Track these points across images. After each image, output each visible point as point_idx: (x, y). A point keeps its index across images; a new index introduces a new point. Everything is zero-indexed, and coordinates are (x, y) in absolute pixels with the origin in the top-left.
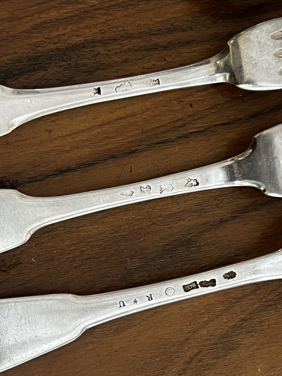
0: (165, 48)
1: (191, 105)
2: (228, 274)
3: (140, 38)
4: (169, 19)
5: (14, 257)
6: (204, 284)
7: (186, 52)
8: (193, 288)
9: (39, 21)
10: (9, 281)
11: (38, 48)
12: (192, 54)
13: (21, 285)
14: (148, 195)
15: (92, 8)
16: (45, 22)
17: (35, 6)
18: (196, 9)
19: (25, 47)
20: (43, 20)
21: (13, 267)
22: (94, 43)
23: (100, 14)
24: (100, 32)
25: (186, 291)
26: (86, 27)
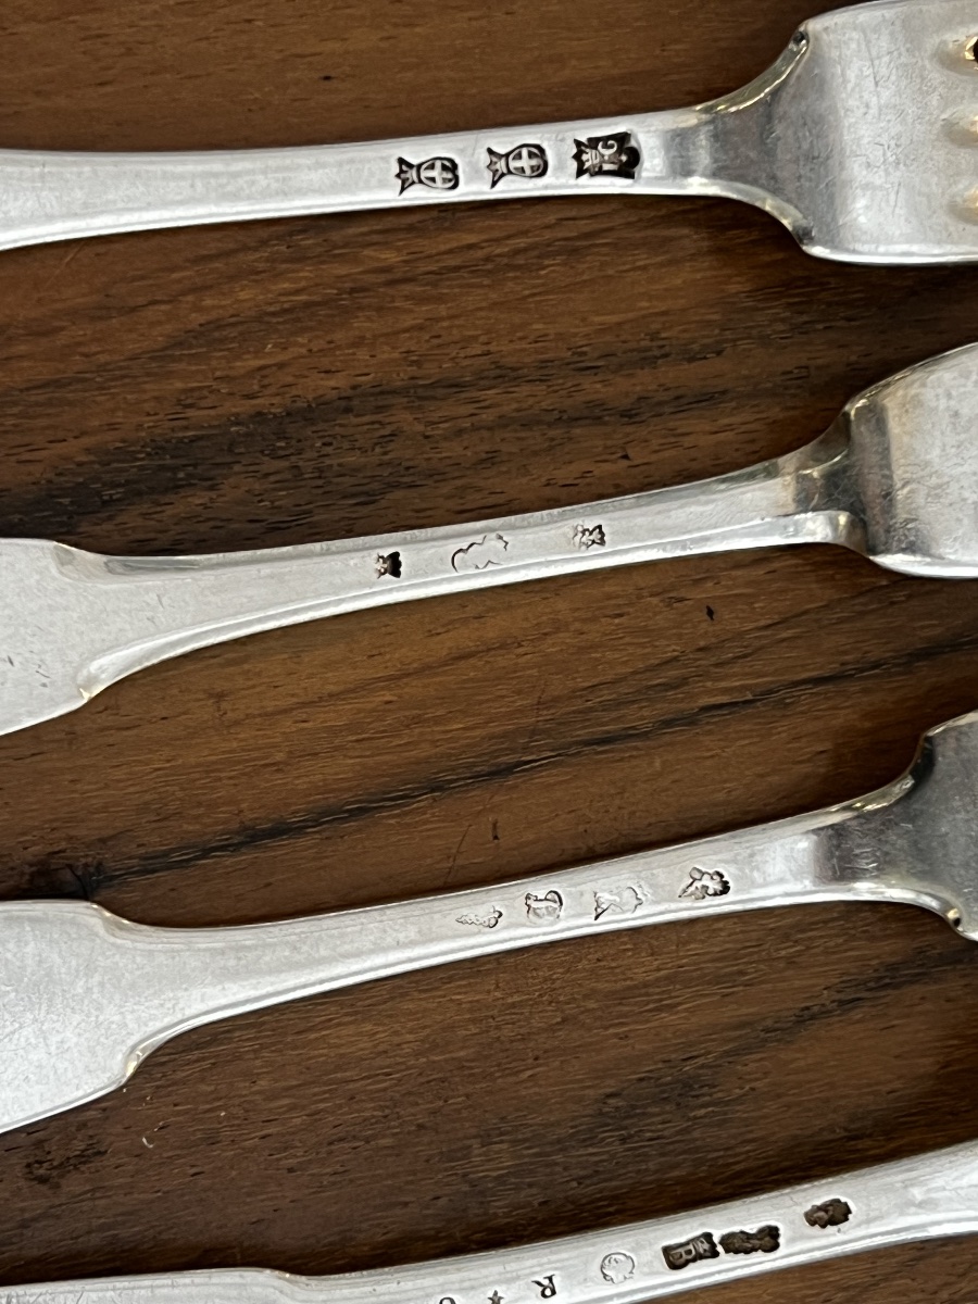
0: (629, 415)
1: (710, 613)
2: (824, 1208)
3: (541, 380)
4: (644, 317)
5: (78, 1130)
6: (738, 1244)
7: (700, 431)
8: (700, 1257)
9: (197, 319)
10: (58, 1217)
11: (190, 413)
12: (721, 436)
13: (101, 1228)
14: (552, 924)
15: (382, 278)
16: (218, 325)
17: (185, 268)
18: (739, 283)
19: (147, 407)
20: (214, 315)
21: (75, 1166)
22: (381, 396)
23: (407, 298)
24: (405, 358)
25: (675, 1265)
26: (359, 342)
